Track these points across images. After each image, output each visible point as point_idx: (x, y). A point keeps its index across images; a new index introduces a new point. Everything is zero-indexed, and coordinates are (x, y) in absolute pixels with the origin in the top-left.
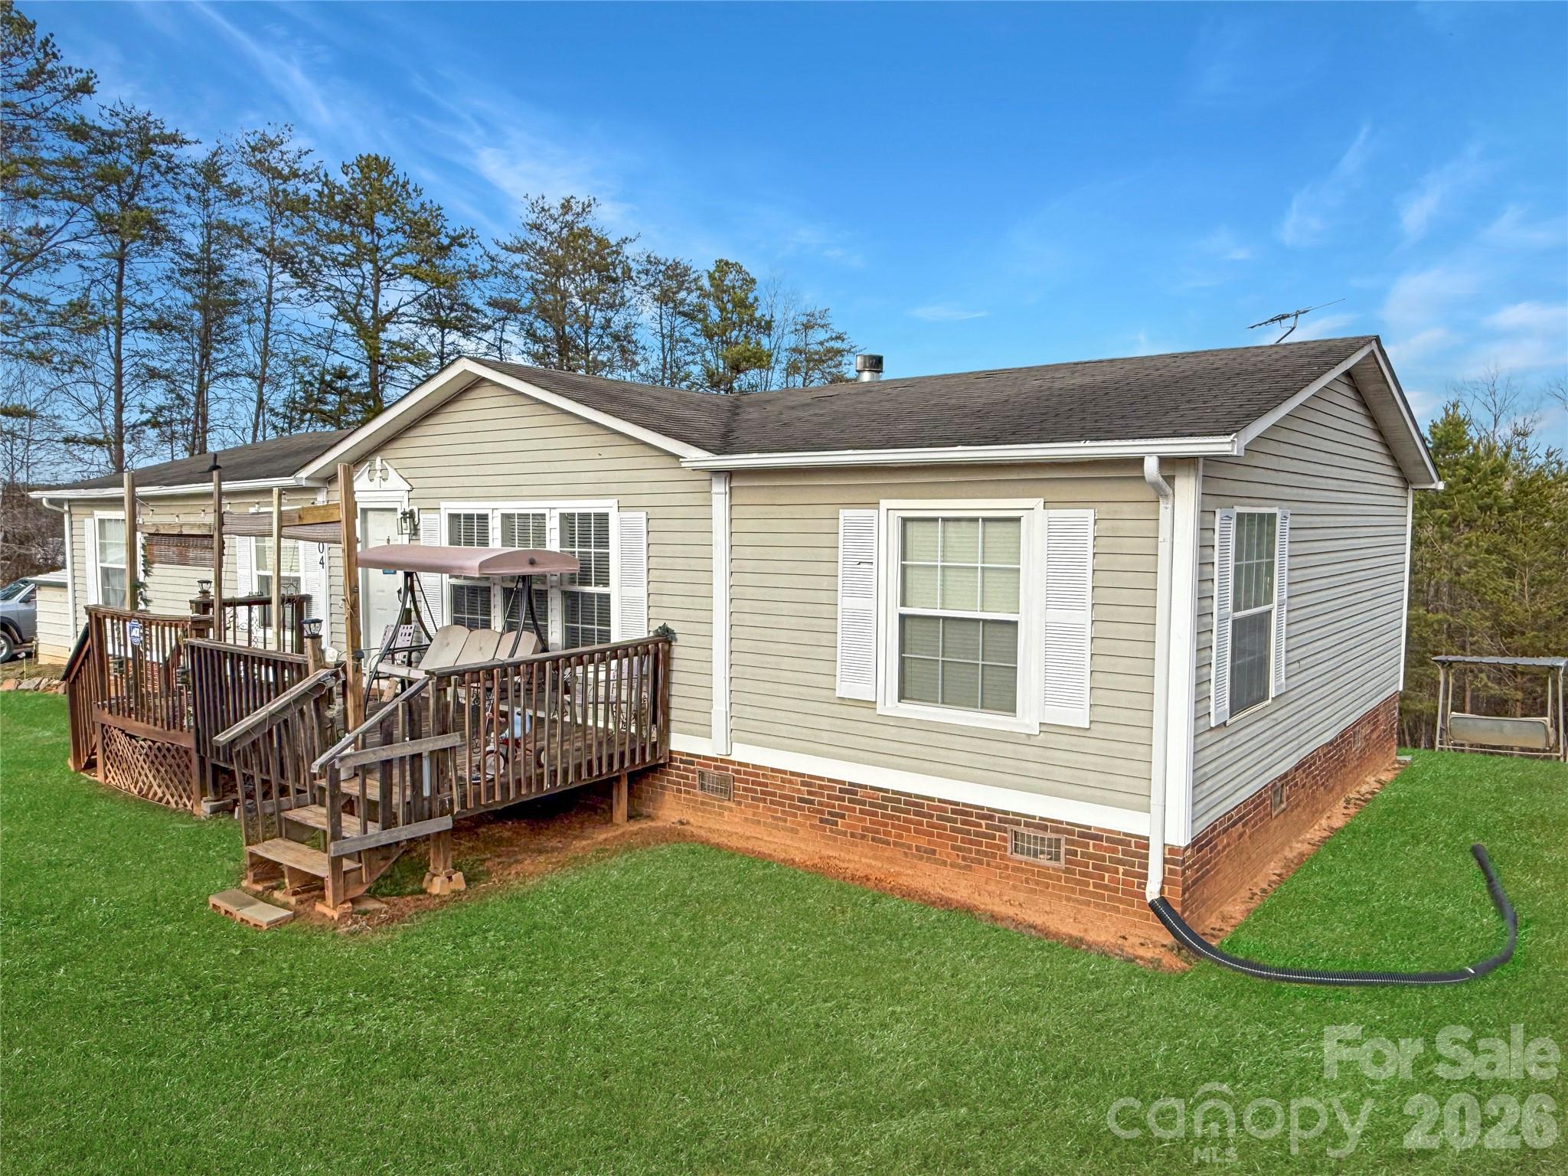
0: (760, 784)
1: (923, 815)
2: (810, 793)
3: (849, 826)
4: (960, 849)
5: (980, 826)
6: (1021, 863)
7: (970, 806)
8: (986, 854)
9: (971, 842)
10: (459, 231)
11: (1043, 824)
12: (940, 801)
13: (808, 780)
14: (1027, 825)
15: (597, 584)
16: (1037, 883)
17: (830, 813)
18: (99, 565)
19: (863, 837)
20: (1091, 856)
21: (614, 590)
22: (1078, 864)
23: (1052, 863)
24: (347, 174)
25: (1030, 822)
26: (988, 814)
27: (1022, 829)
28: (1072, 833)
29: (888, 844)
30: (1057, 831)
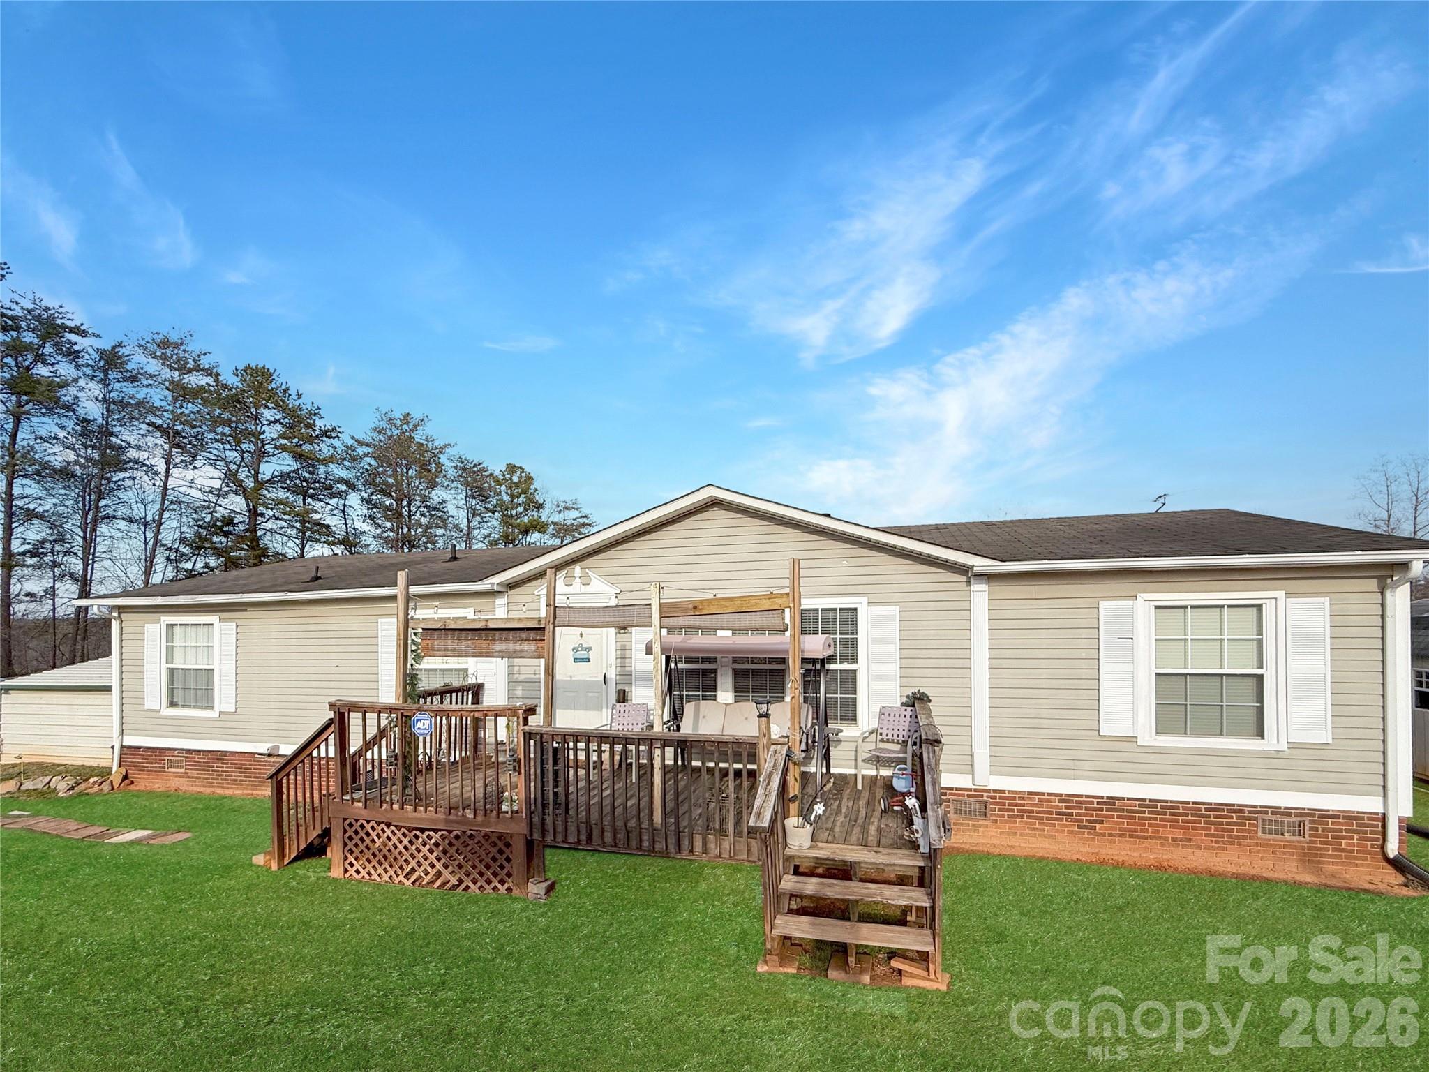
0: (1016, 805)
1: (1179, 814)
2: (1067, 807)
3: (1106, 828)
4: (1213, 836)
5: (1232, 818)
6: (1269, 840)
7: (1222, 804)
8: (1238, 837)
9: (1223, 830)
10: (328, 427)
11: (1288, 812)
12: (1194, 803)
13: (1066, 799)
14: (1273, 813)
15: (841, 662)
16: (1284, 853)
17: (1087, 821)
18: (164, 666)
19: (1121, 836)
20: (1330, 830)
21: (862, 667)
22: (1319, 836)
23: (1297, 838)
24: (237, 376)
25: (1276, 811)
26: (1239, 809)
27: (1269, 817)
28: (1313, 815)
29: (1146, 838)
30: (1302, 815)
